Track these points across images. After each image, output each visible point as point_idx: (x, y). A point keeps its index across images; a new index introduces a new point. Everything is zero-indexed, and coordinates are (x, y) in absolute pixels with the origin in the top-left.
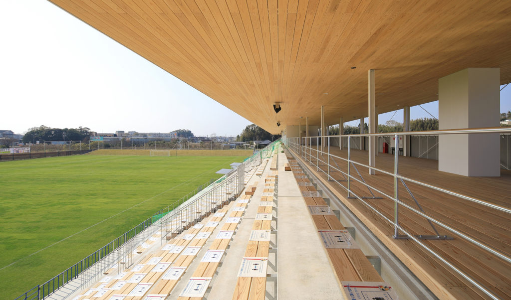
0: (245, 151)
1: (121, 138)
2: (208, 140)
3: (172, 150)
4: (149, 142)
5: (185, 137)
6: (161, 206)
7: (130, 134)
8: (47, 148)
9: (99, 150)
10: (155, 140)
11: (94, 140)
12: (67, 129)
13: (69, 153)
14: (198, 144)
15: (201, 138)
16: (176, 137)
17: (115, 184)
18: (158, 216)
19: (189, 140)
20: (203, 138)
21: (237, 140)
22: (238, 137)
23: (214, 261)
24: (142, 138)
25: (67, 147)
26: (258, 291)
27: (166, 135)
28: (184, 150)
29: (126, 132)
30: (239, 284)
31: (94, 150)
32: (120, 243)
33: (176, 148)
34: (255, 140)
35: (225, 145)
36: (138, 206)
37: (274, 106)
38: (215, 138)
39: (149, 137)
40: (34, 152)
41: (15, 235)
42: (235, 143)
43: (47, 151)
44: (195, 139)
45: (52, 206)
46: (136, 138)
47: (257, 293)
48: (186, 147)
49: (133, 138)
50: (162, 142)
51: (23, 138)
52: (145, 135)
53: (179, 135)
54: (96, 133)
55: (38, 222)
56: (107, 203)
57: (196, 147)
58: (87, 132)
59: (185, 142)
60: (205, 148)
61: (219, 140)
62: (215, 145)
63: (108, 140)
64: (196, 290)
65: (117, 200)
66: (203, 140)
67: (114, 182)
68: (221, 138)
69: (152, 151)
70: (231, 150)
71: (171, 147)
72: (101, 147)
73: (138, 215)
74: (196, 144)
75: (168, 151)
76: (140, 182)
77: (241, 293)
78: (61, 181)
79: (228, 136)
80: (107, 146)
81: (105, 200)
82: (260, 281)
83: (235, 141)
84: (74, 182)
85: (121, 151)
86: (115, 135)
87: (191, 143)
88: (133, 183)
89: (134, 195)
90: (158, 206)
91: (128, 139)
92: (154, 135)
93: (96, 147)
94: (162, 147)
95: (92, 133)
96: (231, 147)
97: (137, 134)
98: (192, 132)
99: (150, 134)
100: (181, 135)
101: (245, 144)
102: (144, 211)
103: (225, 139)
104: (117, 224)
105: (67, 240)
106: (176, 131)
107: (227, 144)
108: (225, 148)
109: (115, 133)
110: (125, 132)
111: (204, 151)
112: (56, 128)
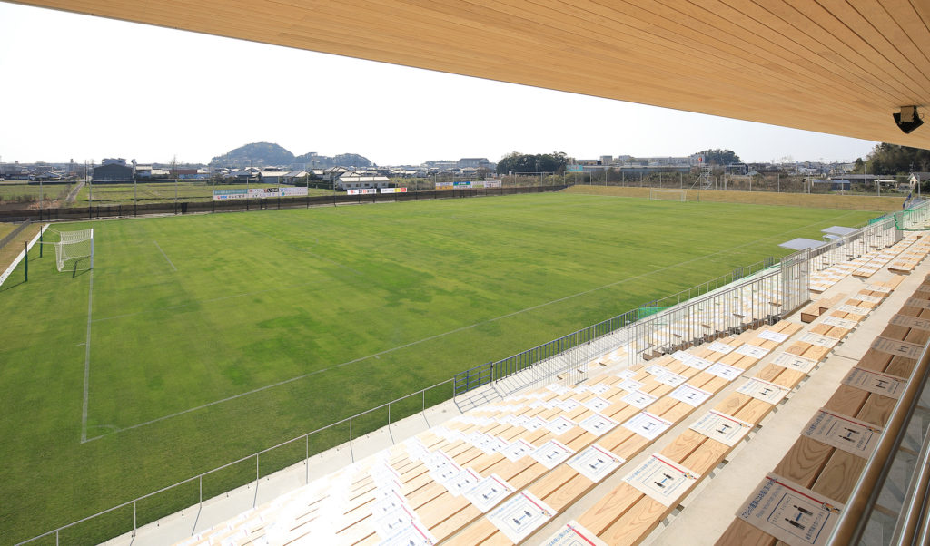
0: (876, 199)
1: (607, 167)
2: (774, 170)
3: (691, 190)
4: (650, 174)
5: (721, 164)
6: (657, 292)
7: (621, 160)
8: (518, 182)
9: (576, 186)
10: (662, 170)
11: (572, 170)
12: (539, 155)
13: (540, 190)
14: (749, 178)
15: (755, 166)
16: (703, 164)
17: (592, 242)
18: (648, 309)
19: (728, 170)
20: (762, 166)
21: (857, 171)
22: (859, 162)
23: (643, 435)
24: (640, 166)
25: (539, 181)
26: (637, 521)
27: (683, 161)
28: (715, 191)
29: (615, 156)
30: (615, 493)
31: (571, 185)
32: (587, 338)
33: (698, 185)
34: (917, 169)
35: (818, 181)
36: (620, 285)
37: (897, 117)
38: (793, 168)
39: (652, 165)
40: (505, 186)
41: (480, 291)
42: (848, 176)
43: (518, 186)
44: (742, 169)
45: (516, 261)
46: (629, 166)
47: (632, 524)
48: (719, 184)
49: (625, 166)
50: (674, 174)
51: (497, 168)
52: (644, 161)
53: (707, 160)
54: (574, 160)
55: (501, 280)
56: (577, 271)
57: (742, 186)
58: (563, 158)
59: (717, 175)
60: (764, 187)
61: (802, 170)
62: (790, 182)
63: (589, 170)
64: (593, 467)
65: (591, 269)
66: (762, 169)
67: (591, 238)
68: (809, 165)
69: (654, 190)
70: (835, 194)
71: (690, 184)
72: (579, 182)
73: (618, 300)
74: (744, 177)
75: (683, 192)
76: (630, 244)
77: (608, 508)
78: (528, 229)
79: (827, 161)
80: (587, 180)
81: (576, 266)
82: (653, 509)
83: (849, 173)
84: (542, 231)
85: (606, 188)
86: (599, 163)
87: (733, 177)
88: (617, 244)
89: (617, 264)
90: (652, 291)
91: (618, 169)
92: (661, 160)
93: (573, 180)
94: (674, 182)
95: (568, 159)
96: (835, 187)
97: (632, 160)
98: (737, 154)
99: (653, 159)
100: (712, 161)
101: (879, 180)
102: (628, 294)
103: (820, 169)
104: (587, 306)
105: (527, 312)
106: (702, 153)
107: (824, 179)
108: (816, 189)
109: (598, 159)
110: (613, 158)
111: (761, 193)
112: (528, 154)
